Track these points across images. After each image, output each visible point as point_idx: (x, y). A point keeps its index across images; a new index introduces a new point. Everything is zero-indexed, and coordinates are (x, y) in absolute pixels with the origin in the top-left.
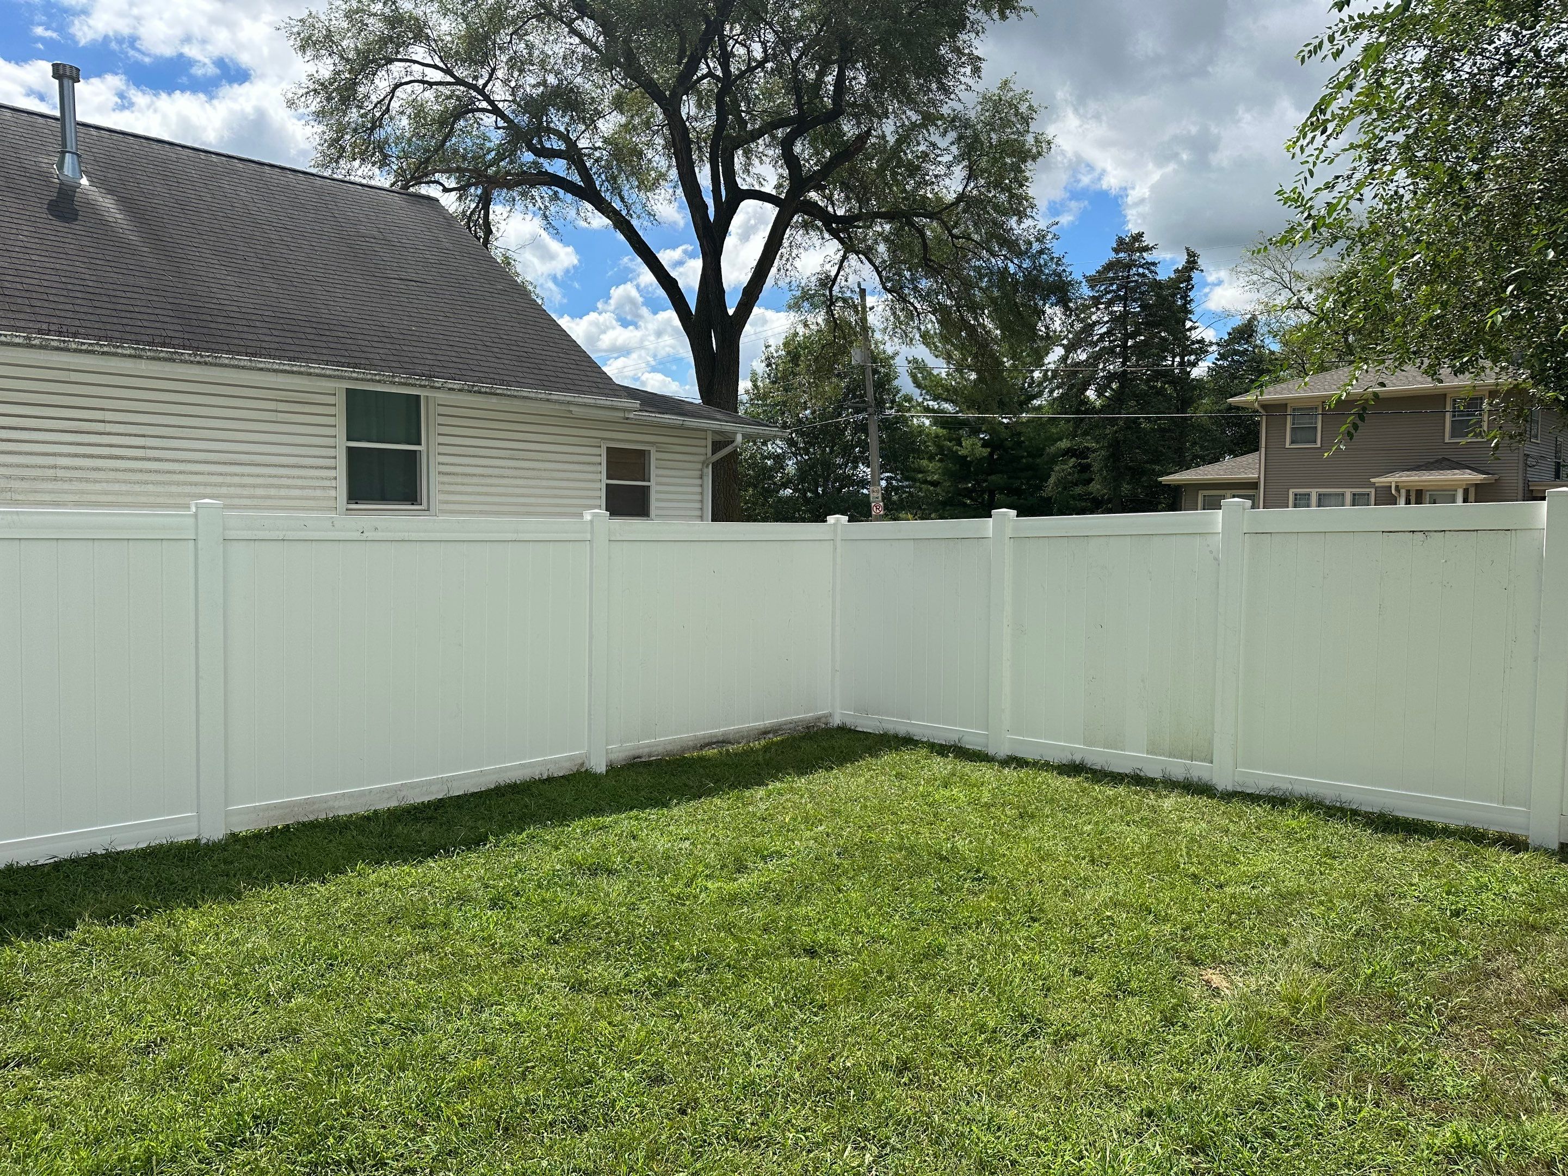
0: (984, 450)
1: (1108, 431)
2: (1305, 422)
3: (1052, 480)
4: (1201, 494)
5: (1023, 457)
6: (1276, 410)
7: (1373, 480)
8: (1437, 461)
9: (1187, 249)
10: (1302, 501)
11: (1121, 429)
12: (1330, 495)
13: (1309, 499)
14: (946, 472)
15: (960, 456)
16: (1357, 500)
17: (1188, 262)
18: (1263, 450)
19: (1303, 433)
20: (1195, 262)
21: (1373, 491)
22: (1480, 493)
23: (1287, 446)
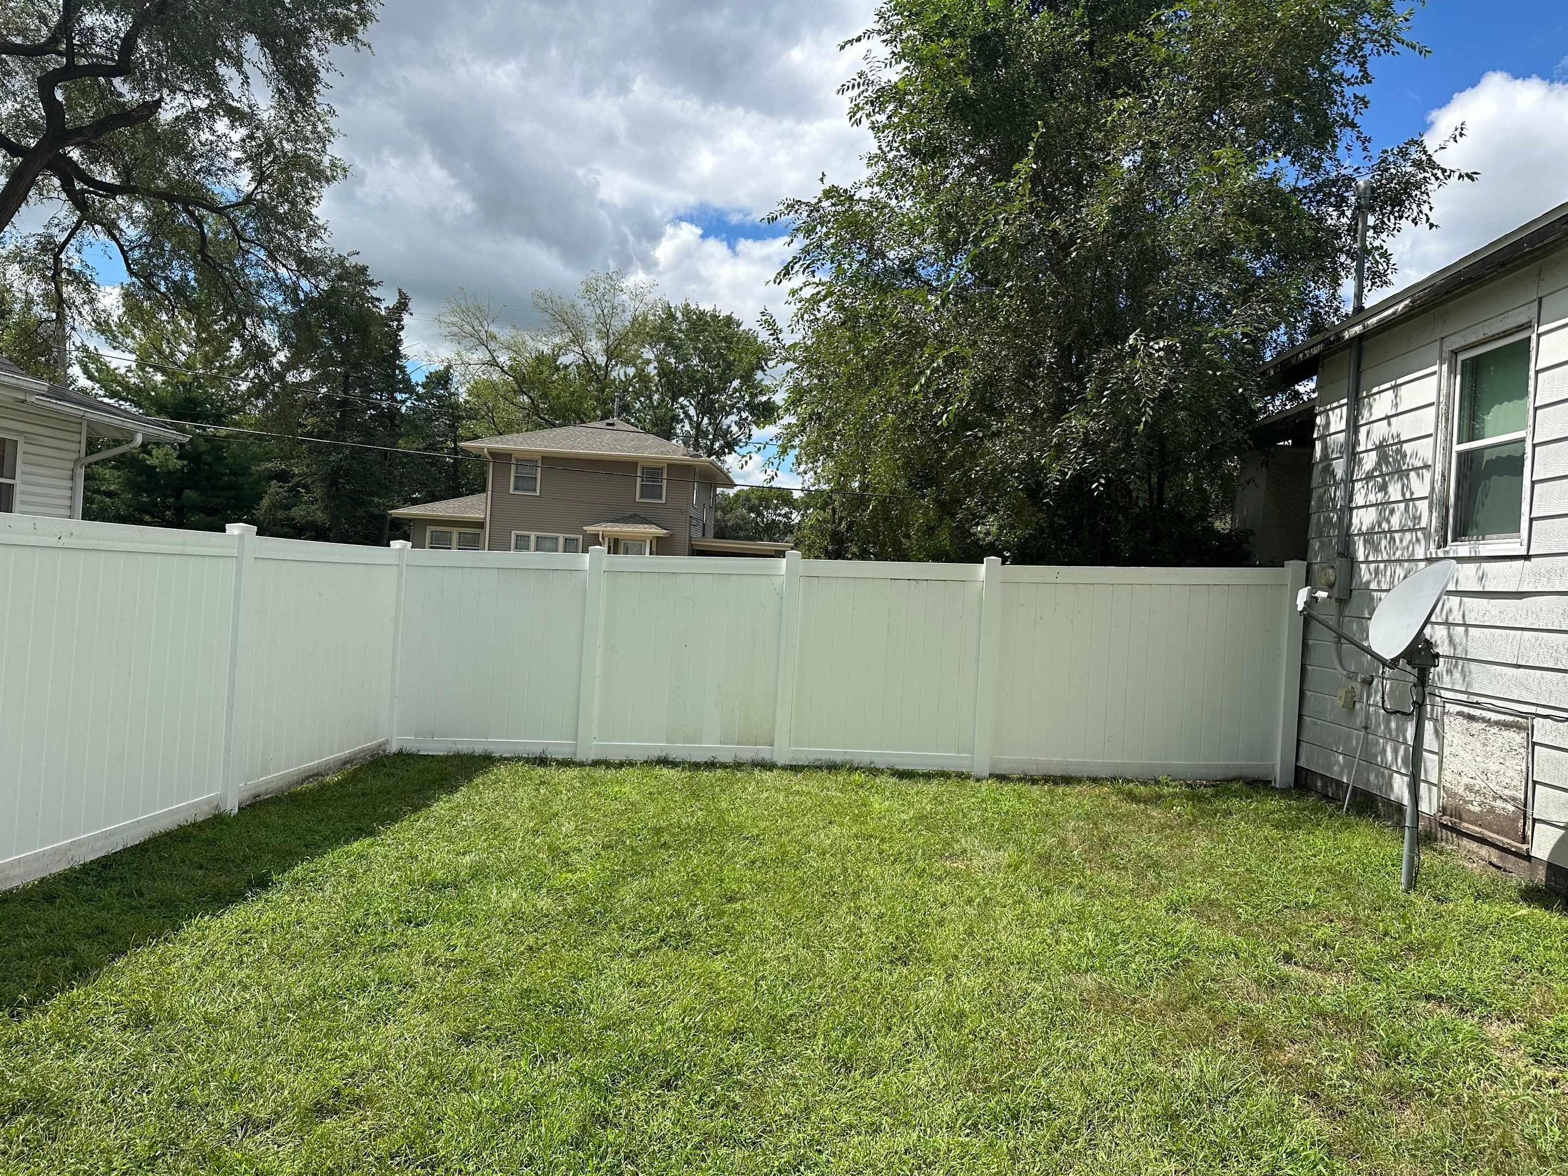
0: (179, 462)
1: (332, 458)
2: (526, 472)
3: (265, 502)
4: (429, 529)
5: (224, 474)
6: (502, 458)
7: (585, 528)
8: (631, 516)
9: (400, 291)
10: (522, 544)
11: (346, 458)
12: (546, 538)
13: (528, 541)
14: (129, 484)
15: (148, 465)
16: (570, 546)
17: (399, 302)
18: (490, 493)
19: (524, 482)
20: (406, 305)
21: (581, 537)
22: (662, 547)
23: (511, 492)
